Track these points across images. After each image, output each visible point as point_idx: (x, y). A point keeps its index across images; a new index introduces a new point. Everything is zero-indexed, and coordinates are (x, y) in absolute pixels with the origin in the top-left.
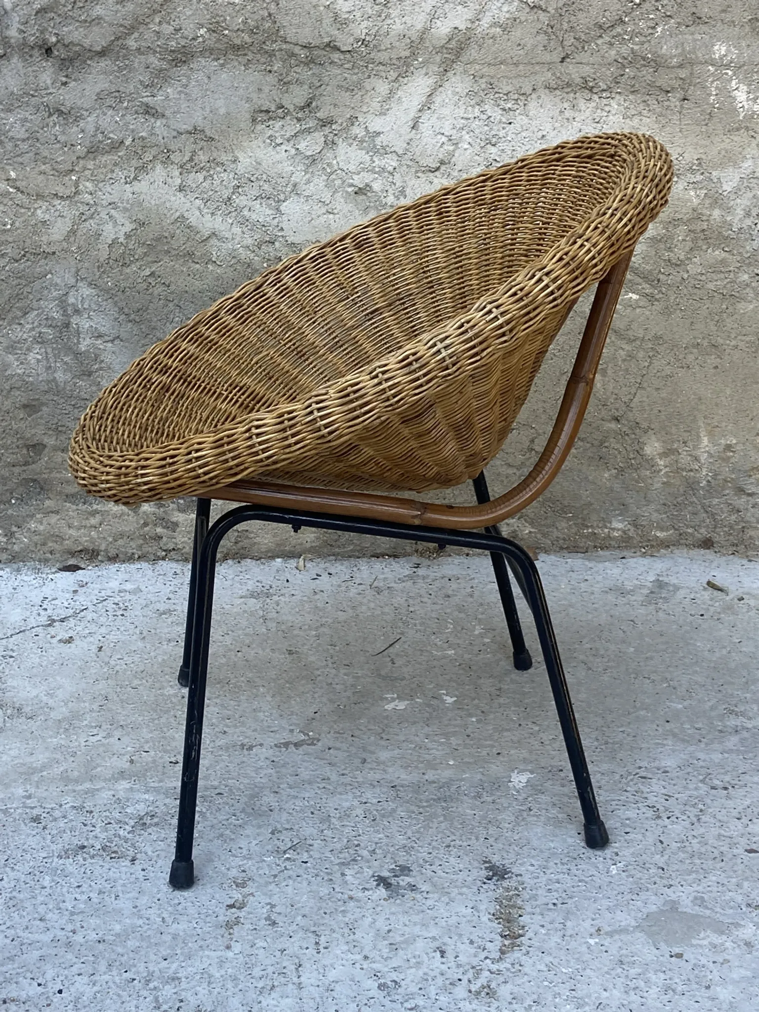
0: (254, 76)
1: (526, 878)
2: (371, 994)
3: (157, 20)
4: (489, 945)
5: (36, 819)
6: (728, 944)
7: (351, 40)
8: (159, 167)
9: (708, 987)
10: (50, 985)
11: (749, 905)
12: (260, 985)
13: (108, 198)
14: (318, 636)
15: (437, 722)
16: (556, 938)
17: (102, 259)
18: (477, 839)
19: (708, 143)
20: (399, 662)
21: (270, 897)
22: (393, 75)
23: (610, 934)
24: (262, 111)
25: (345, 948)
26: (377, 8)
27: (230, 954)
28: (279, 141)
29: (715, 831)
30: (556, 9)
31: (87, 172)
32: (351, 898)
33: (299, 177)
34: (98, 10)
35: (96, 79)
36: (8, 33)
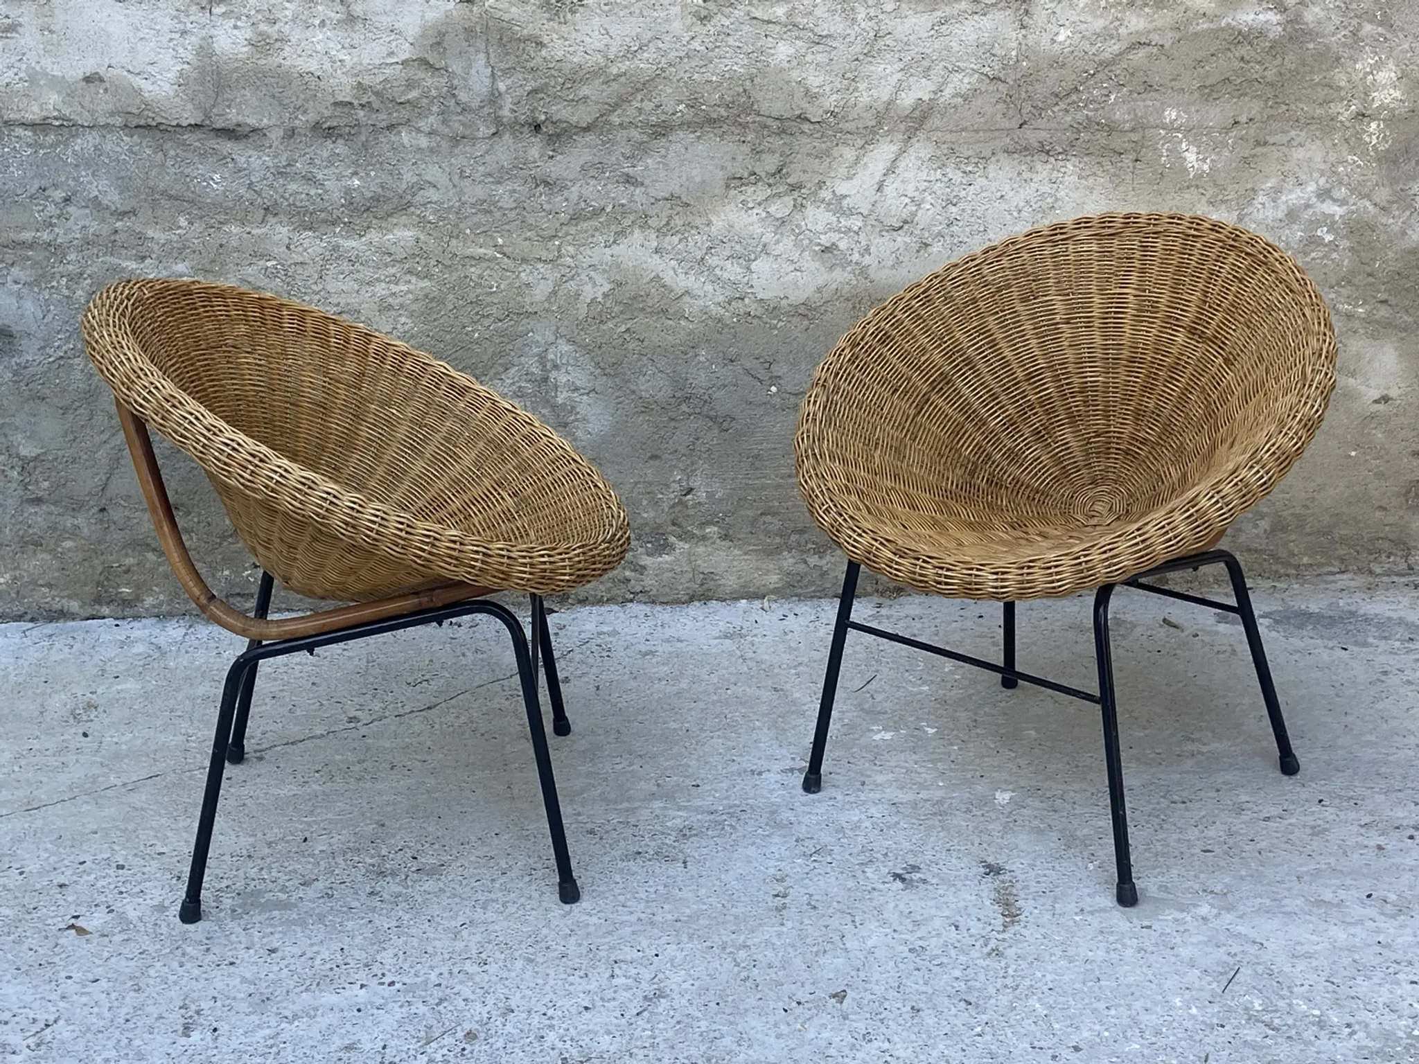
0: (728, 146)
1: (1018, 873)
2: (904, 955)
3: (639, 97)
4: (993, 921)
5: (592, 832)
6: (1189, 919)
7: (821, 112)
8: (637, 232)
9: (1173, 948)
10: (647, 950)
11: (1205, 891)
12: (815, 949)
13: (588, 261)
14: (798, 674)
15: (922, 750)
16: (1048, 916)
17: (580, 318)
18: (973, 844)
19: (1160, 200)
20: (879, 698)
21: (807, 888)
22: (860, 142)
23: (1092, 913)
24: (735, 178)
25: (877, 924)
26: (846, 82)
27: (785, 929)
28: (750, 205)
29: (1175, 836)
30: (1015, 81)
31: (569, 237)
32: (874, 889)
33: (769, 237)
34: (585, 91)
35: (581, 153)
36: (501, 113)
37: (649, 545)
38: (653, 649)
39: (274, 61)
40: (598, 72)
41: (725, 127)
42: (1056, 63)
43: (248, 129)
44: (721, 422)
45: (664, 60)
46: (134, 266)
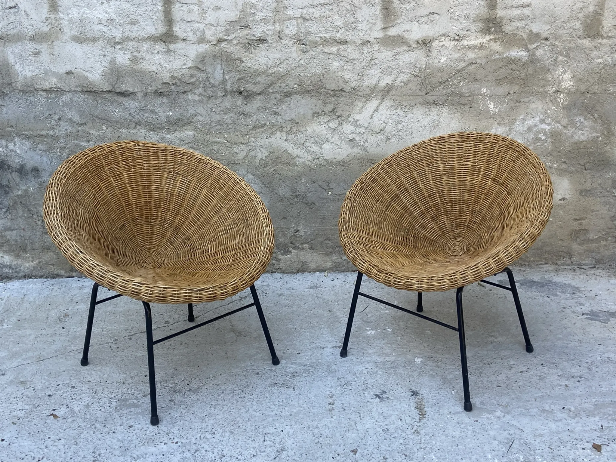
0: (314, 101)
1: (425, 395)
2: (380, 432)
3: (280, 82)
4: (415, 417)
5: (258, 374)
6: (492, 417)
7: (349, 88)
8: (278, 133)
9: (487, 431)
10: (278, 429)
11: (498, 405)
12: (345, 429)
13: (259, 144)
14: (338, 305)
15: (386, 339)
16: (437, 415)
17: (257, 165)
18: (407, 382)
19: (479, 123)
20: (369, 315)
21: (342, 401)
22: (364, 100)
23: (454, 414)
24: (316, 113)
25: (369, 418)
26: (359, 77)
27: (333, 420)
28: (322, 123)
29: (486, 379)
30: (424, 77)
31: (253, 135)
32: (368, 402)
33: (329, 136)
34: (259, 79)
35: (257, 103)
36: (227, 87)
37: (282, 251)
38: (283, 293)
39: (139, 67)
40: (264, 72)
41: (313, 94)
42: (440, 70)
43: (129, 93)
44: (311, 205)
45: (289, 68)
46: (85, 145)
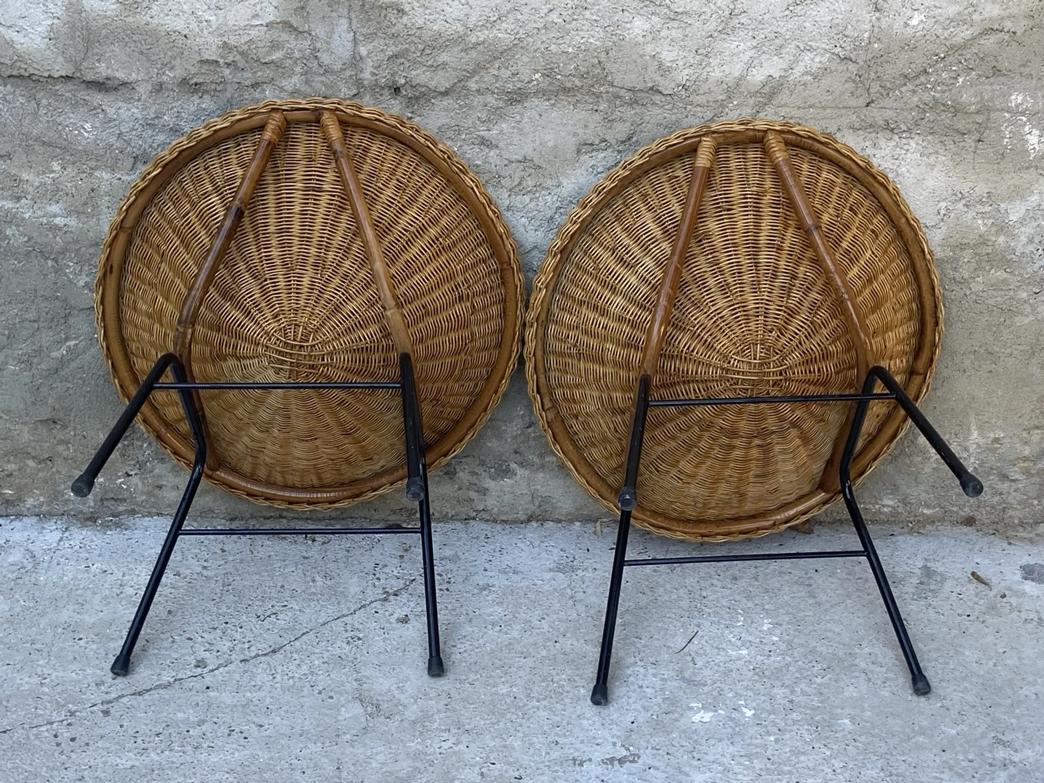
0: (581, 114)
3: (497, 66)
7: (673, 85)
19: (998, 178)
20: (699, 662)
22: (709, 115)
24: (586, 144)
26: (698, 58)
28: (600, 170)
30: (865, 62)
34: (444, 57)
36: (362, 76)
37: (492, 470)
39: (142, 19)
40: (460, 39)
41: (579, 97)
42: (908, 45)
43: (117, 83)
45: (521, 31)
46: (10, 206)
